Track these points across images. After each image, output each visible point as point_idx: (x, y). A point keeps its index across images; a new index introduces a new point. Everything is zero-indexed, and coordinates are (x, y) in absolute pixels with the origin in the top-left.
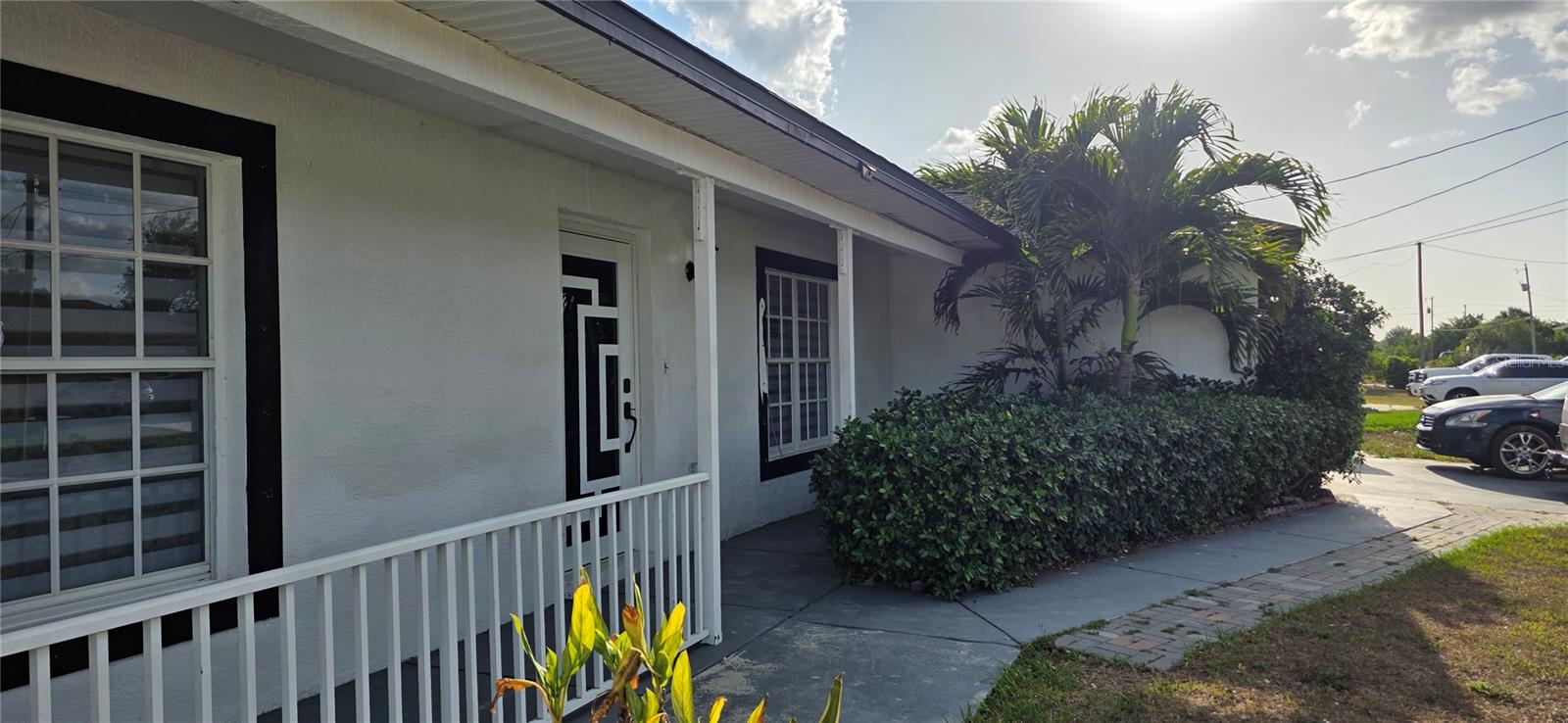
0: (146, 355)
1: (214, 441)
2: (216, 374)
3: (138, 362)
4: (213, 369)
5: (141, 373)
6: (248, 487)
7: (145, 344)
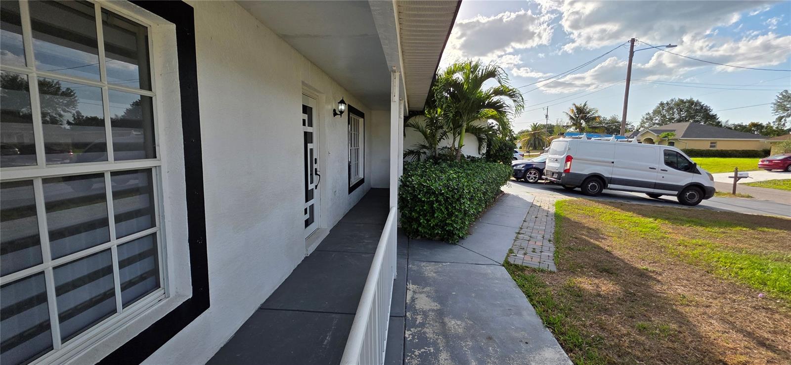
0: (115, 159)
1: (163, 212)
2: (162, 169)
3: (110, 165)
4: (160, 166)
5: (111, 172)
6: (189, 240)
7: (114, 150)
